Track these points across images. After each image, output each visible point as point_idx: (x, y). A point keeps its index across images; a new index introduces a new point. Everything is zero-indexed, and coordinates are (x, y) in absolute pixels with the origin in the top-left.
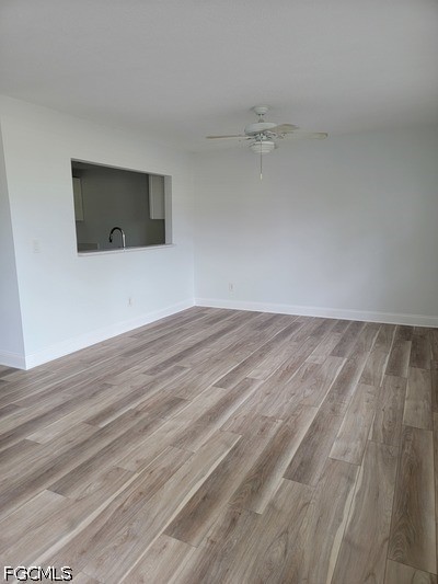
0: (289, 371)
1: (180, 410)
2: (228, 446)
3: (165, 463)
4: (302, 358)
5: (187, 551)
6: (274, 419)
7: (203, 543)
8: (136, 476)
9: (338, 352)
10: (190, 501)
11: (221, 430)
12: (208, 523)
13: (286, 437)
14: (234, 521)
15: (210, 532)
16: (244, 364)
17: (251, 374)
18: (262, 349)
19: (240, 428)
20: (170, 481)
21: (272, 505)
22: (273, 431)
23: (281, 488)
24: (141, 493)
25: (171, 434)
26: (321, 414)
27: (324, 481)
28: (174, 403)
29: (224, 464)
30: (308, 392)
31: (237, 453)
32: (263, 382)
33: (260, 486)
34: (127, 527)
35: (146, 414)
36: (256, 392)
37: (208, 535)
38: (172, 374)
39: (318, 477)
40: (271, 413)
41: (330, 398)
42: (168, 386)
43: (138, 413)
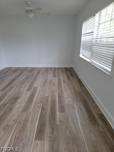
0: (45, 83)
1: (19, 101)
2: (40, 108)
3: (23, 118)
4: (47, 79)
5: (44, 143)
6: (48, 97)
7: (48, 139)
8: (15, 125)
9: (54, 76)
10: (37, 127)
11: (35, 103)
12: (46, 132)
13: (54, 101)
14: (53, 129)
15: (48, 134)
16: (32, 83)
17: (35, 85)
18: (34, 78)
19: (40, 102)
20: (28, 123)
21: (60, 121)
22: (49, 100)
23: (60, 115)
24: (20, 130)
25: (20, 109)
26: (59, 93)
27: (69, 110)
28: (16, 99)
29: (41, 113)
30: (53, 88)
31: (43, 109)
32: (40, 87)
33: (54, 116)
34: (21, 143)
35: (8, 105)
36: (39, 91)
37: (48, 136)
38: (10, 90)
39: (67, 110)
40: (46, 95)
41: (59, 88)
42: (11, 94)
43: (5, 105)
